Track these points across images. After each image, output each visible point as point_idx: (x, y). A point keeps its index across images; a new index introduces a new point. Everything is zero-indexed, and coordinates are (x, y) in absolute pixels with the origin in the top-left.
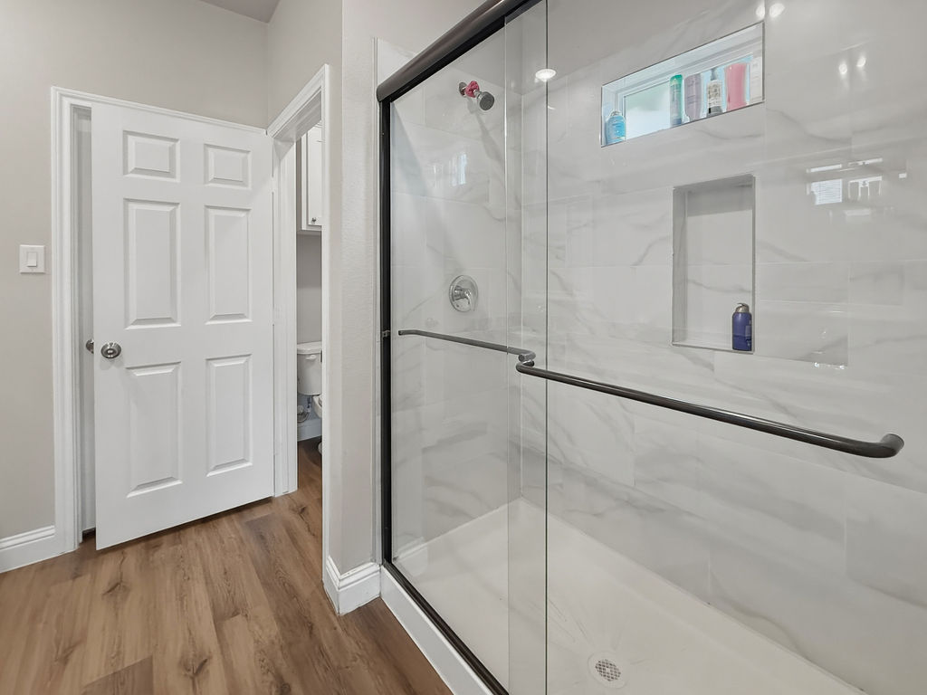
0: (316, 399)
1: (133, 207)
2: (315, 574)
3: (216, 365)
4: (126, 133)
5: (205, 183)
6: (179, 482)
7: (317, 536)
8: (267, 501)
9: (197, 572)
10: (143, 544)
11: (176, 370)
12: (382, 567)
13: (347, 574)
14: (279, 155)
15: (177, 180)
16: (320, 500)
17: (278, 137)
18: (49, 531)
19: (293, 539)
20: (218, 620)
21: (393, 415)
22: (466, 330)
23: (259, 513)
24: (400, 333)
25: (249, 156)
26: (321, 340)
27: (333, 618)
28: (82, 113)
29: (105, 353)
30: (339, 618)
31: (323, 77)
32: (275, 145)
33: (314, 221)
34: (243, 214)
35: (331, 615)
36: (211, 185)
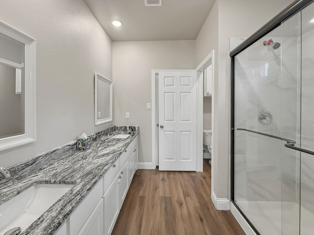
0: (208, 147)
1: (166, 94)
2: (209, 195)
3: (183, 133)
4: (165, 77)
5: (180, 86)
6: (174, 160)
7: (210, 186)
8: (195, 172)
9: (179, 182)
10: (167, 172)
11: (174, 133)
12: (231, 202)
13: (219, 199)
14: (198, 76)
15: (174, 86)
16: (210, 177)
17: (198, 71)
18: (150, 163)
19: (202, 184)
20: (185, 196)
21: (235, 155)
22: (266, 131)
23: (193, 174)
24: (238, 129)
25: (191, 77)
26: (211, 129)
27: (215, 210)
28: (157, 74)
29: (161, 127)
30: (216, 210)
31: (212, 53)
32: (198, 73)
33: (208, 93)
34: (189, 94)
35: (214, 209)
36: (182, 87)
